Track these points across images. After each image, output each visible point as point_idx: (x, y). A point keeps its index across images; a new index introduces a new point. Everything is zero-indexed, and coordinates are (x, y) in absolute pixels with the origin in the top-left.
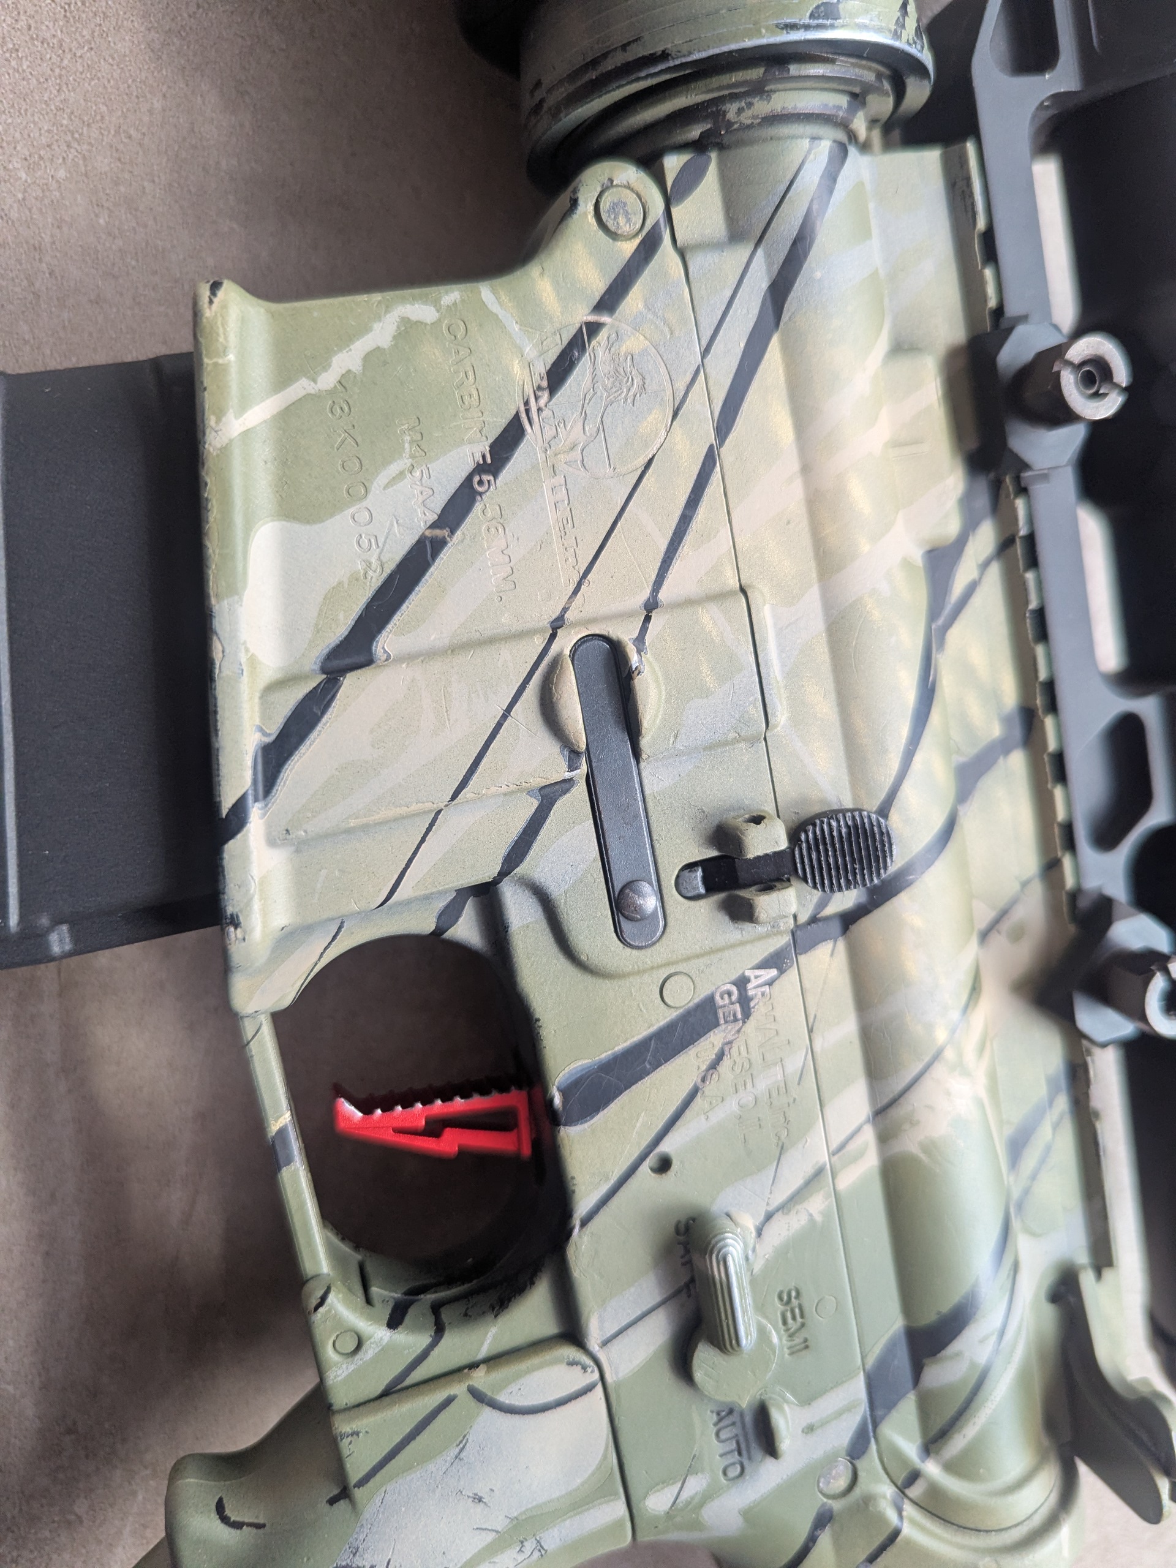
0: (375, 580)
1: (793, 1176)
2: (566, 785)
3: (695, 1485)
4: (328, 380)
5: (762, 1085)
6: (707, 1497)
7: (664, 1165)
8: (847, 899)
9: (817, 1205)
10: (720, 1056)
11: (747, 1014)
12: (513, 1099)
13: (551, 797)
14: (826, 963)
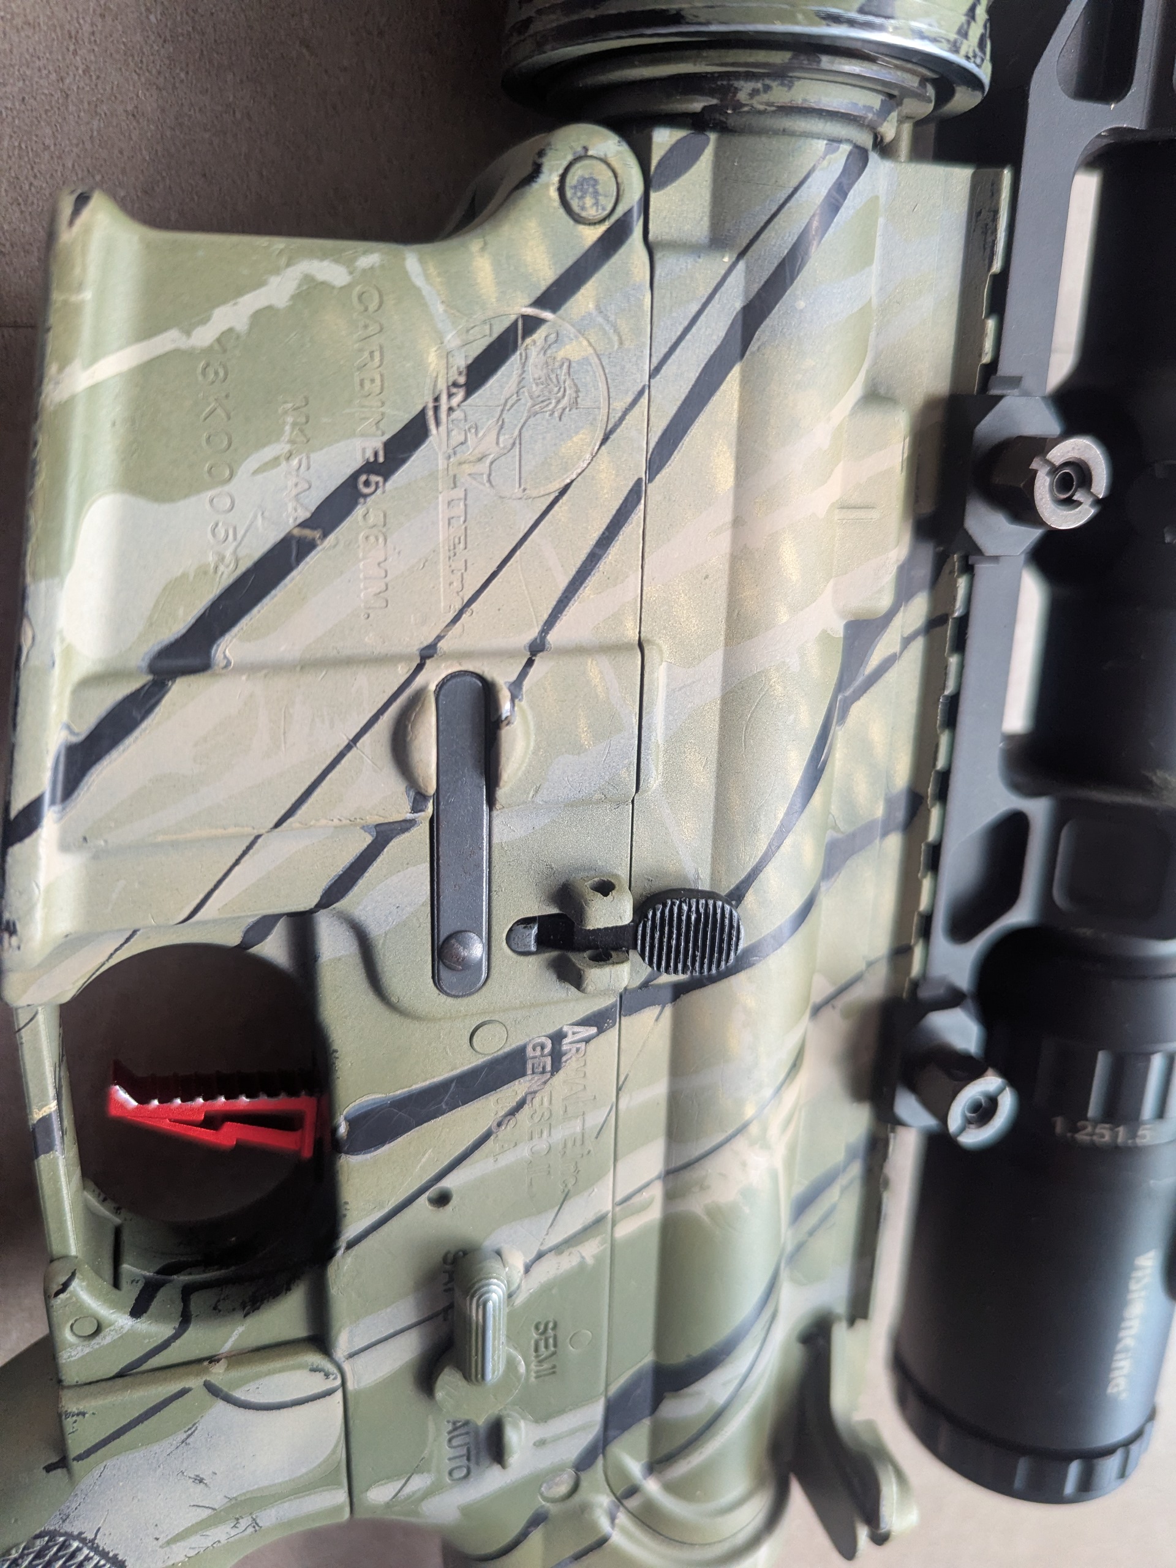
0: (227, 576)
1: (574, 1218)
2: (405, 826)
3: (418, 1483)
5: (559, 1134)
6: (428, 1493)
7: (442, 1200)
9: (591, 1250)
10: (521, 1105)
11: (556, 1067)
12: (302, 1104)
13: (387, 836)
14: (649, 1027)
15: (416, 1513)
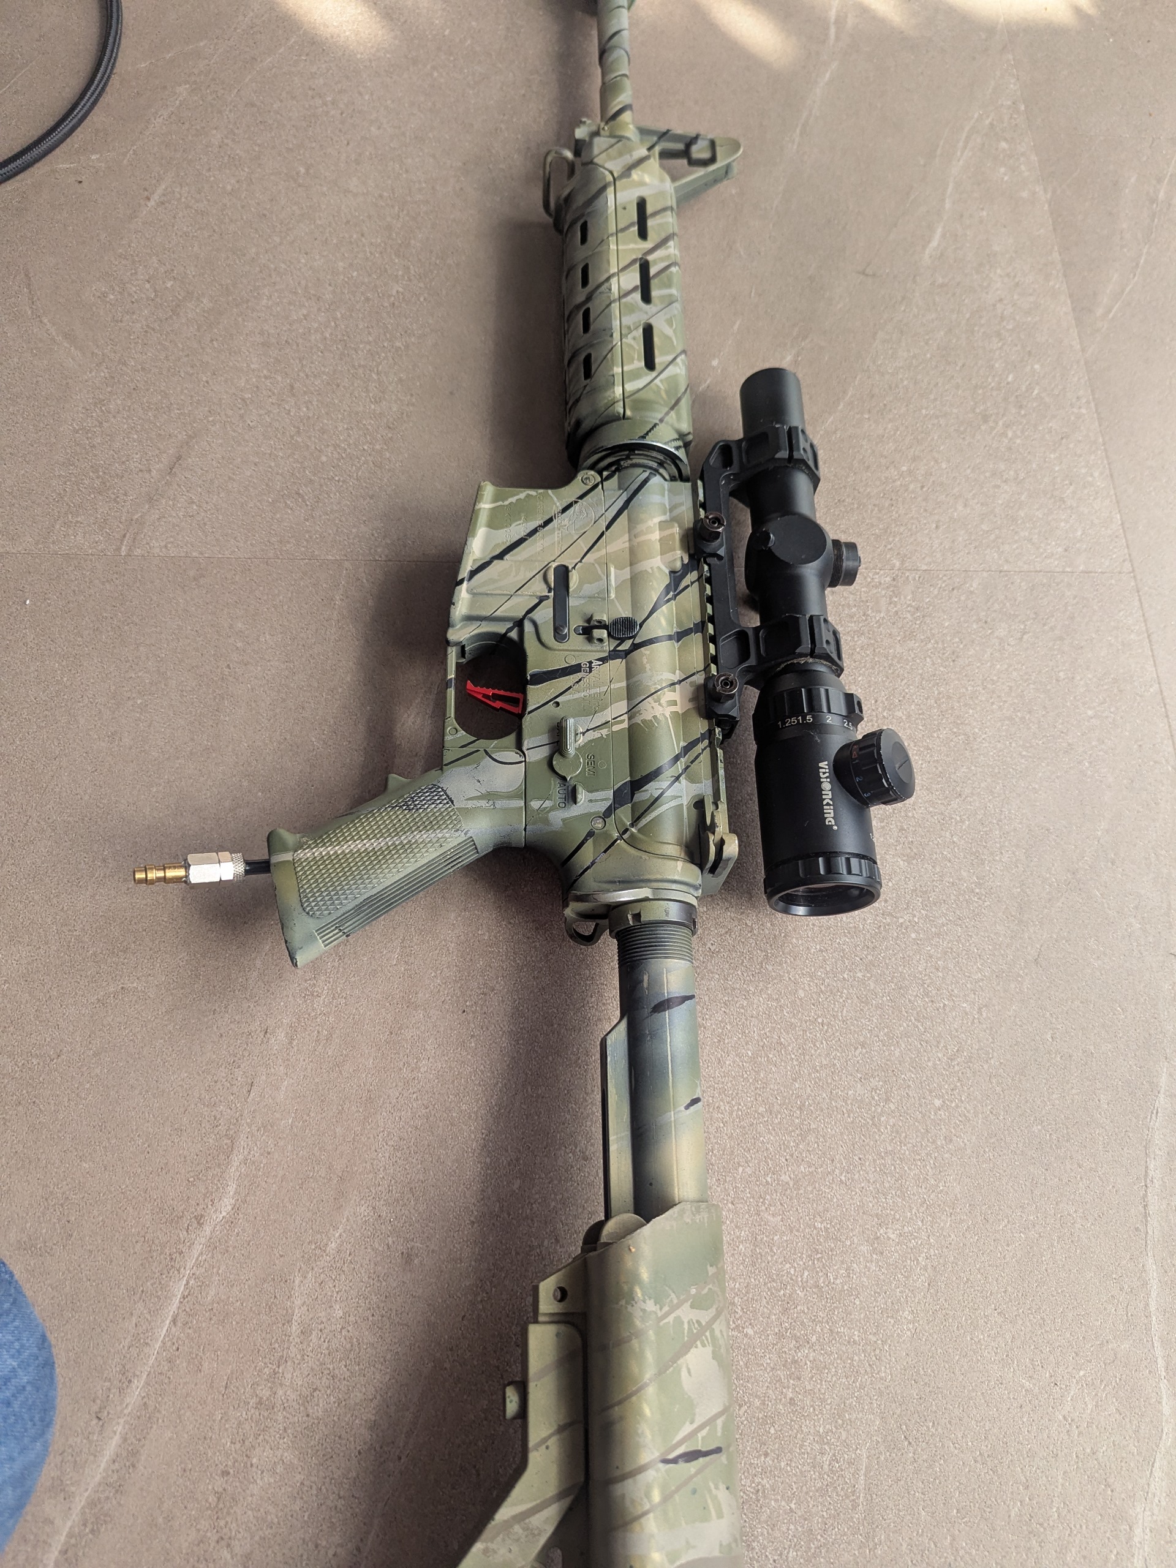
1: (599, 720)
2: (547, 597)
3: (548, 804)
5: (593, 691)
6: (552, 809)
7: (557, 705)
8: (627, 645)
9: (604, 732)
10: (580, 680)
11: (590, 671)
12: (520, 696)
13: (542, 599)
14: (618, 665)
15: (545, 821)
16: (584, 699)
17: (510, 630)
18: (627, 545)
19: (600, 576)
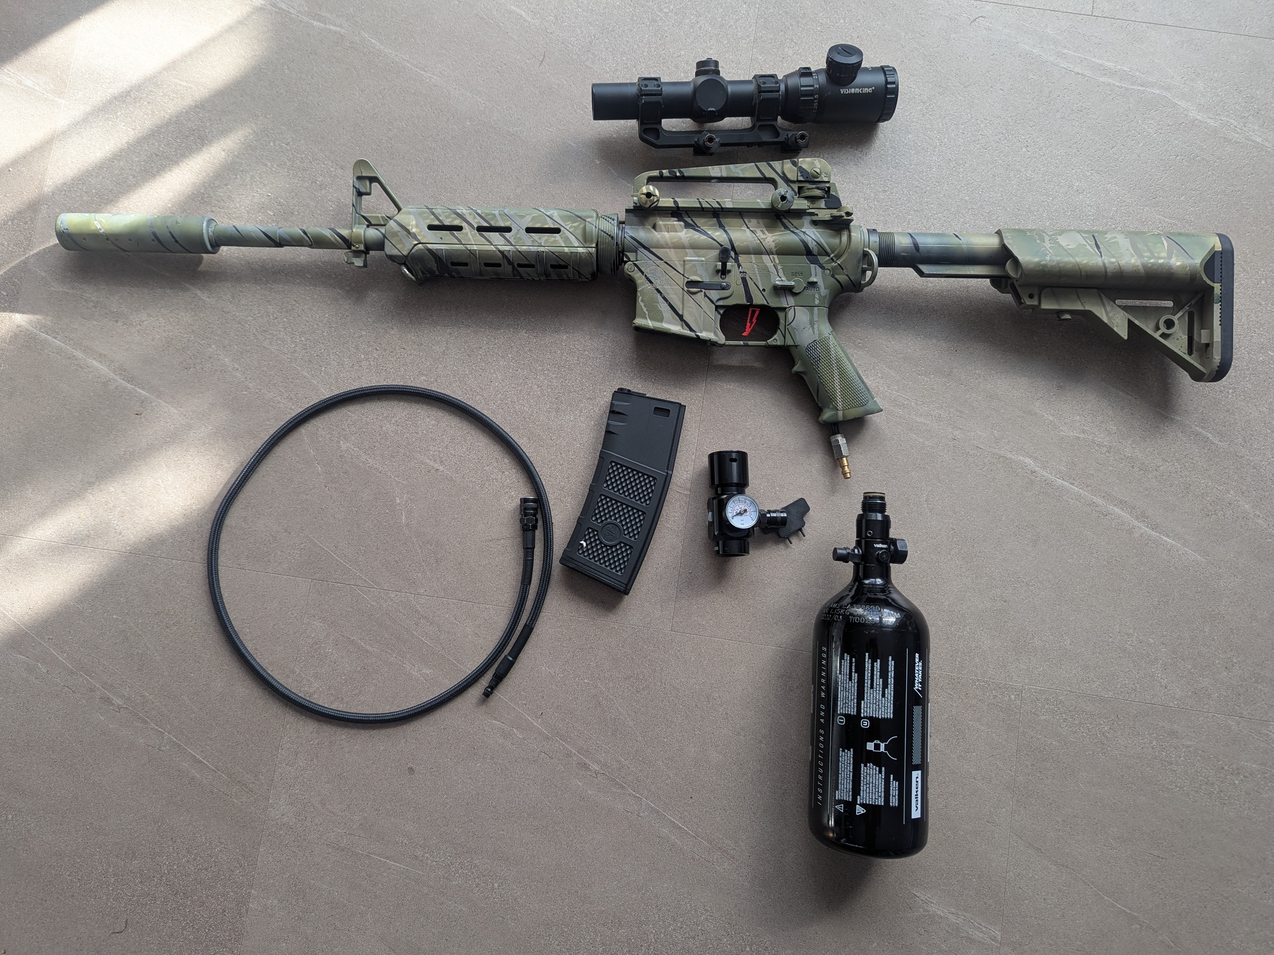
0: (673, 312)
1: (773, 270)
2: (705, 292)
3: (817, 296)
4: (647, 312)
5: (757, 272)
6: (819, 294)
7: (764, 290)
8: (732, 254)
9: (779, 267)
10: (751, 278)
11: (746, 273)
13: (706, 295)
14: (741, 258)
15: (825, 297)
16: (761, 277)
17: (719, 313)
18: (672, 250)
19: (693, 265)
